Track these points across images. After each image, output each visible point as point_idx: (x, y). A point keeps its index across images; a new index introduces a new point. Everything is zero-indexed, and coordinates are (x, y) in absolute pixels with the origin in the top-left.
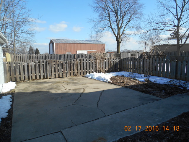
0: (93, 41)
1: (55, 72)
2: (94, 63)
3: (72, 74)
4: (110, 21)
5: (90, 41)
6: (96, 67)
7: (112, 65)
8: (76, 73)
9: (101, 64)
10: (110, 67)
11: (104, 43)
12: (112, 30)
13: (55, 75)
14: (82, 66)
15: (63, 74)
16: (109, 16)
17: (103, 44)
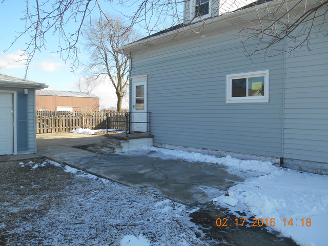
0: (82, 93)
1: (40, 127)
2: (80, 120)
3: (57, 130)
4: (107, 65)
5: (77, 93)
6: (82, 124)
7: (99, 122)
8: (61, 129)
9: (88, 121)
10: (97, 124)
11: (99, 97)
12: (111, 78)
13: (40, 130)
14: (67, 122)
15: (47, 130)
16: (106, 59)
17: (97, 99)
